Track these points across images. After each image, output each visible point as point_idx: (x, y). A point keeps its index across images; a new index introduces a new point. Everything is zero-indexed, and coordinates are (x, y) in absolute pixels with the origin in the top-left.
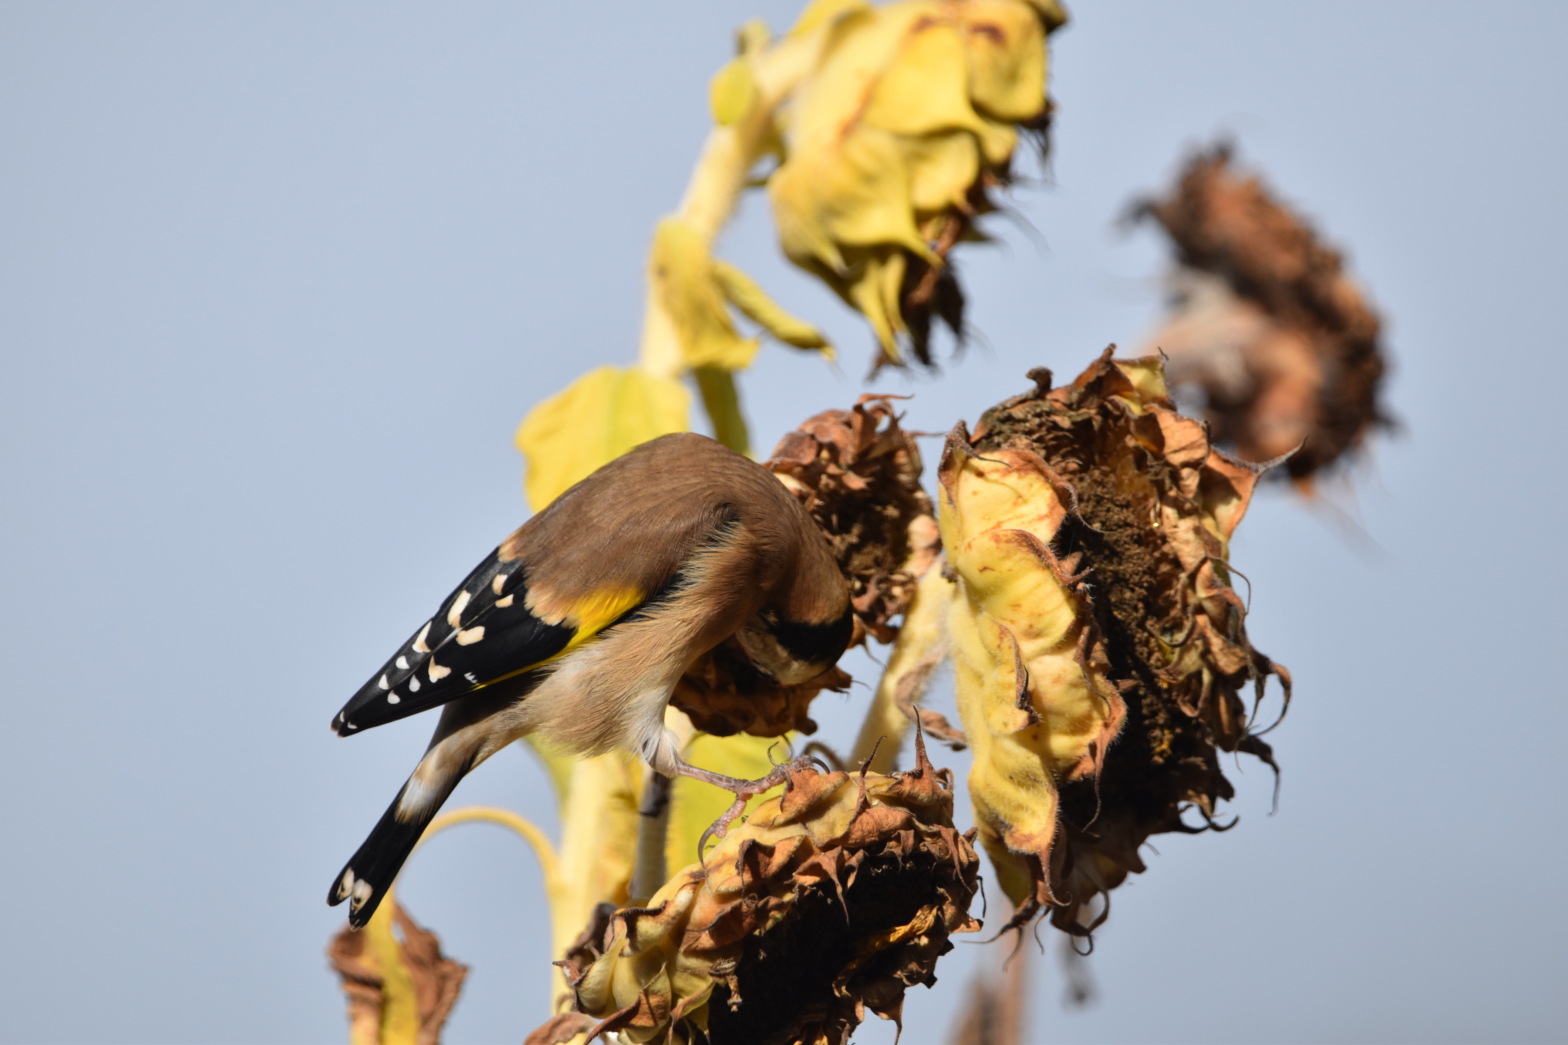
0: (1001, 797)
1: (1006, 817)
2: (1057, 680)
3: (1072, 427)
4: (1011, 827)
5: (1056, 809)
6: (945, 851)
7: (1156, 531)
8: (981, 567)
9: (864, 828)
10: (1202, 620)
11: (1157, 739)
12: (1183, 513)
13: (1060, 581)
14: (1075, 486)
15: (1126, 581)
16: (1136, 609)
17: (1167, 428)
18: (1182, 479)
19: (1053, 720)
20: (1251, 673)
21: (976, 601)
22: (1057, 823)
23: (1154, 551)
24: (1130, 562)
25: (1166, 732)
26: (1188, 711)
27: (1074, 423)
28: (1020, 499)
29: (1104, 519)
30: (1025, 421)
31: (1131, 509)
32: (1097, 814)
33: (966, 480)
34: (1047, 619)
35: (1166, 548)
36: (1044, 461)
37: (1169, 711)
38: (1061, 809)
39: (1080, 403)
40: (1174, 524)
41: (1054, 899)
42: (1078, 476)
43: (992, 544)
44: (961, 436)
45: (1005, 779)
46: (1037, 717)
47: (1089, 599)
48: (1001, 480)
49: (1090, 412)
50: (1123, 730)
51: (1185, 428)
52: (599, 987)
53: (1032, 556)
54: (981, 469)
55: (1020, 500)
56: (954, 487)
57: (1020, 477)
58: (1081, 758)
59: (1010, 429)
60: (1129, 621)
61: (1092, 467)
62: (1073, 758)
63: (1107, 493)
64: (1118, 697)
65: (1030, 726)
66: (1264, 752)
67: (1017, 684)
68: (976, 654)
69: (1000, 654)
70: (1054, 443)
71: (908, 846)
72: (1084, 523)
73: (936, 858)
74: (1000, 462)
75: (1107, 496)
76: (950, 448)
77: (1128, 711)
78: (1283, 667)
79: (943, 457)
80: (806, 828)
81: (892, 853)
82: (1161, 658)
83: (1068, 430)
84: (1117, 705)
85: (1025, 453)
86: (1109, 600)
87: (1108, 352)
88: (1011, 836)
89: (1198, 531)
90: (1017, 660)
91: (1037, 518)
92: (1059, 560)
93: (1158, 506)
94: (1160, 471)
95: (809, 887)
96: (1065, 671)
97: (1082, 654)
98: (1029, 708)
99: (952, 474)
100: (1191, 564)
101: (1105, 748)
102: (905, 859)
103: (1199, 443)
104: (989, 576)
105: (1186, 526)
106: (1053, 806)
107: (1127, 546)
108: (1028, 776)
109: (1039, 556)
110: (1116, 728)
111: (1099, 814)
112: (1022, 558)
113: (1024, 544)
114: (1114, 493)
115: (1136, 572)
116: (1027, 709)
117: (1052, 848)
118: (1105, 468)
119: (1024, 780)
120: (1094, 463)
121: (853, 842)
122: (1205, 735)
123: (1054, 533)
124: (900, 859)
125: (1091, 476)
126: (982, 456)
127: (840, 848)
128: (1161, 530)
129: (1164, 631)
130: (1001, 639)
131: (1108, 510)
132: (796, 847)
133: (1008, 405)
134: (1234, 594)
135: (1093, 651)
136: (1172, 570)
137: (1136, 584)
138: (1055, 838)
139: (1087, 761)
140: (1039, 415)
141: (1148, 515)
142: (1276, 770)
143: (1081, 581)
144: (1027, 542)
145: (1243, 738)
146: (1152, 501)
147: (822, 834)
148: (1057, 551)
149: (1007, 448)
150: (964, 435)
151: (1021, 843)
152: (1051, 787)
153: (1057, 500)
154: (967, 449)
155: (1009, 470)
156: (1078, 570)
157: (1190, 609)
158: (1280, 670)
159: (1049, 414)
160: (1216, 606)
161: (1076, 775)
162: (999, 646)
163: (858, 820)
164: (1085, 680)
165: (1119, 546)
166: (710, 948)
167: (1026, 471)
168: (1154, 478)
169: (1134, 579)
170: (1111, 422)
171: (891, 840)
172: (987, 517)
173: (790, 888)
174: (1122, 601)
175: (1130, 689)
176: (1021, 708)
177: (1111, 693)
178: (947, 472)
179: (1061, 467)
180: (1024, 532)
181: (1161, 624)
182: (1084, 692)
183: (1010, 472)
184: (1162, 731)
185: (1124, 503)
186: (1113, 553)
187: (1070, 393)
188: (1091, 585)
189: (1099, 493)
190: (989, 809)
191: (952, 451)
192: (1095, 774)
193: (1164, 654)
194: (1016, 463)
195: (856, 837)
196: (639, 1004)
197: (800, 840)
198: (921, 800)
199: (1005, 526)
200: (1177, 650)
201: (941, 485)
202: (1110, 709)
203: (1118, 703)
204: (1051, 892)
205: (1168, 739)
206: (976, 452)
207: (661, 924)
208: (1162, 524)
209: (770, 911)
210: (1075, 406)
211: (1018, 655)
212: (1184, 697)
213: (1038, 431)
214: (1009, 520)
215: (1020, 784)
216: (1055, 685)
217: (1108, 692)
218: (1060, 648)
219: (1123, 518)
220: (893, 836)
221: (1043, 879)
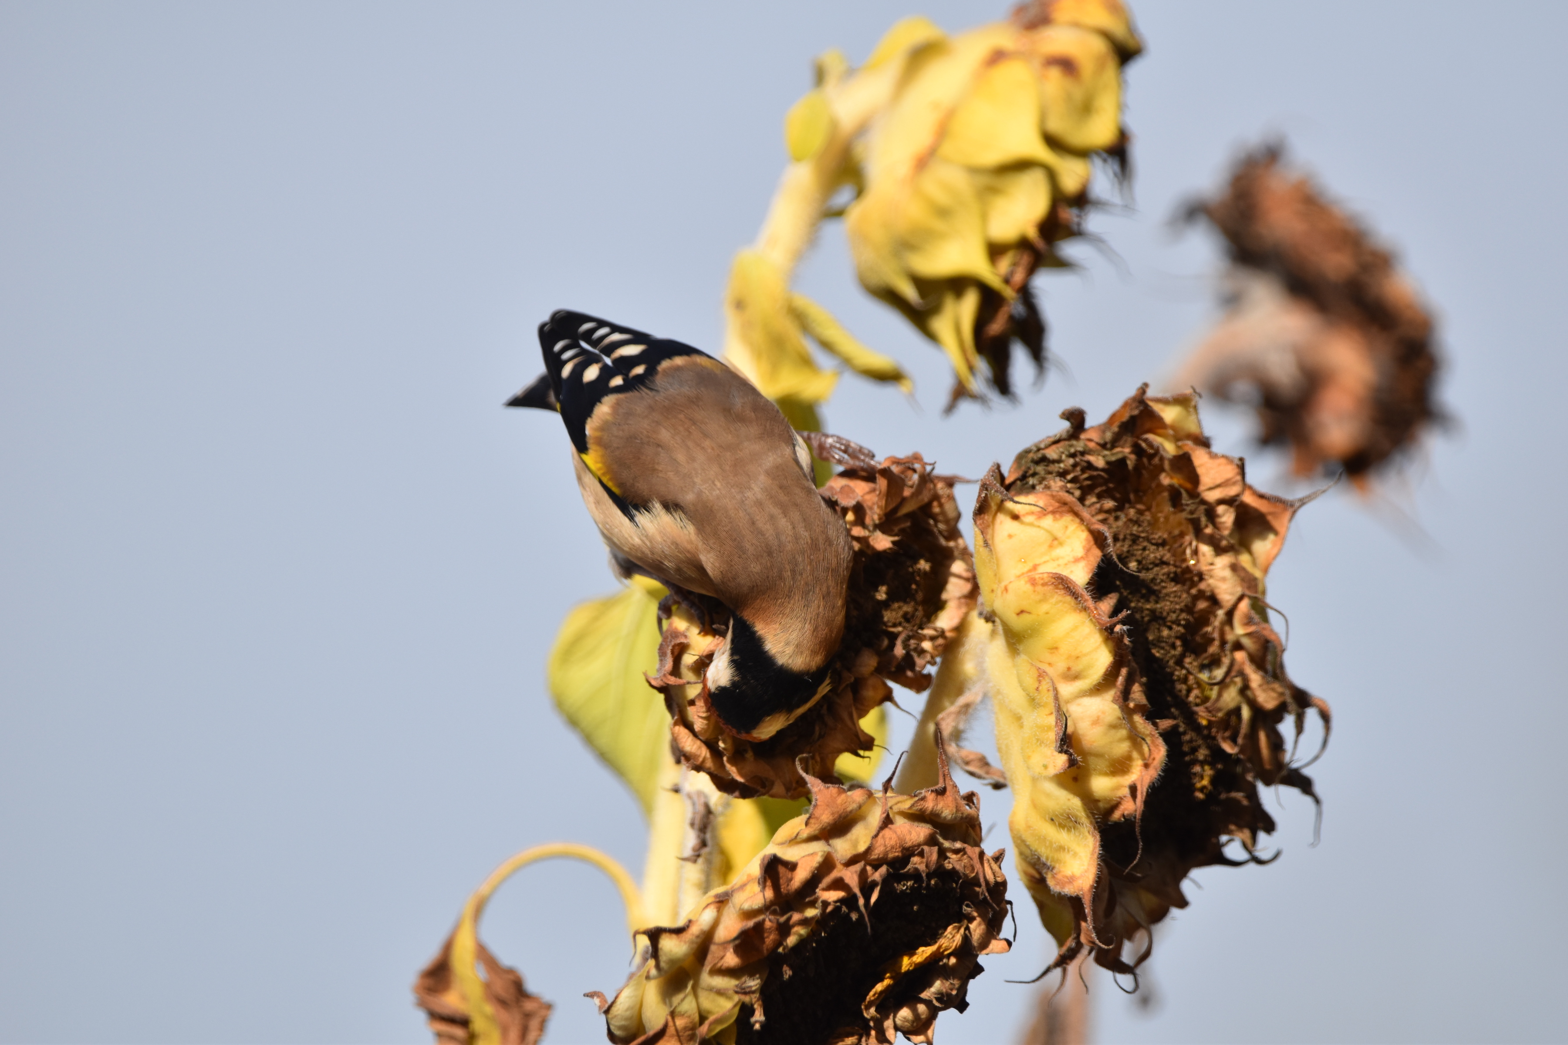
0: (1042, 839)
1: (1047, 859)
2: (1096, 722)
3: (1106, 467)
4: (1053, 868)
5: (1098, 850)
6: (970, 868)
7: (1193, 568)
8: (1018, 611)
9: (886, 843)
10: (1240, 656)
11: (1197, 775)
12: (1219, 550)
13: (1097, 624)
14: (1110, 527)
15: (1164, 619)
16: (1173, 647)
17: (1201, 465)
18: (1218, 516)
19: (1093, 762)
20: (1290, 708)
21: (1014, 644)
22: (1099, 864)
23: (1191, 587)
24: (1167, 600)
25: (1207, 767)
26: (1229, 748)
27: (1108, 463)
28: (1055, 541)
29: (1140, 558)
30: (1059, 461)
31: (1167, 547)
32: (1139, 856)
33: (1001, 523)
34: (1084, 661)
35: (1202, 586)
36: (1078, 503)
37: (1209, 747)
38: (1103, 850)
39: (1114, 442)
40: (1210, 561)
41: (1097, 942)
42: (1113, 514)
43: (1028, 587)
44: (995, 479)
45: (1045, 820)
46: (1076, 759)
47: (1126, 641)
48: (1036, 523)
49: (1125, 450)
50: (1163, 771)
51: (1219, 465)
52: (628, 1013)
53: (1069, 598)
54: (1017, 513)
55: (1056, 543)
56: (990, 531)
57: (1055, 520)
58: (1121, 798)
59: (1044, 469)
60: (1167, 658)
61: (1127, 505)
62: (1114, 799)
63: (1142, 532)
64: (1158, 738)
65: (1070, 769)
66: (1304, 784)
67: (1055, 727)
68: (1015, 696)
69: (1038, 697)
70: (1088, 482)
71: (932, 862)
72: (1120, 565)
73: (961, 874)
74: (1034, 505)
75: (1143, 535)
76: (985, 492)
77: (1168, 751)
78: (1321, 700)
79: (978, 501)
80: (829, 845)
81: (916, 869)
82: (1200, 695)
83: (1103, 470)
84: (1156, 746)
85: (1060, 496)
86: (1147, 638)
87: (1141, 390)
88: (1053, 877)
89: (1234, 568)
90: (1056, 703)
91: (1073, 560)
92: (1095, 602)
93: (1194, 543)
94: (1196, 510)
95: (832, 903)
96: (1104, 713)
97: (1121, 695)
98: (1069, 751)
99: (987, 517)
100: (1228, 601)
101: (1145, 790)
102: (930, 876)
103: (1234, 480)
104: (1026, 619)
105: (1223, 561)
106: (1094, 848)
107: (1163, 584)
108: (1070, 818)
109: (1076, 598)
110: (1156, 769)
111: (1141, 855)
112: (1059, 601)
113: (1061, 586)
114: (1150, 531)
115: (1173, 610)
116: (1066, 752)
117: (1094, 890)
118: (1140, 507)
119: (1066, 822)
120: (1129, 502)
121: (876, 857)
122: (1246, 771)
123: (1090, 575)
124: (924, 875)
125: (1127, 515)
126: (1016, 499)
127: (862, 864)
128: (1197, 568)
129: (1202, 667)
130: (1040, 682)
131: (1144, 549)
132: (819, 862)
133: (1042, 446)
134: (1272, 631)
135: (1132, 692)
136: (1209, 607)
137: (1173, 622)
138: (1097, 879)
139: (1128, 802)
140: (1073, 456)
141: (1184, 552)
142: (1317, 801)
143: (1118, 623)
144: (1063, 585)
145: (1284, 773)
146: (1187, 538)
147: (846, 851)
148: (1094, 594)
149: (1041, 490)
150: (998, 478)
151: (1063, 885)
152: (1092, 829)
153: (1092, 542)
154: (1001, 493)
155: (1044, 512)
156: (1115, 612)
157: (1228, 647)
158: (1319, 703)
159: (1083, 454)
160: (1254, 643)
161: (1117, 815)
162: (1037, 689)
163: (881, 835)
164: (1124, 722)
165: (1155, 584)
166: (735, 966)
167: (1062, 513)
168: (1190, 517)
169: (1172, 617)
170: (1145, 460)
171: (913, 855)
172: (1023, 560)
173: (812, 904)
174: (1160, 639)
175: (1169, 729)
176: (1061, 752)
177: (1151, 734)
178: (982, 516)
179: (1096, 509)
180: (1060, 575)
181: (1200, 661)
182: (1123, 733)
183: (1045, 515)
184: (1202, 767)
185: (1160, 541)
186: (1149, 591)
187: (1104, 432)
188: (1129, 627)
189: (1134, 532)
190: (1031, 850)
191: (986, 494)
192: (1136, 815)
193: (1203, 691)
194: (1052, 505)
195: (878, 852)
196: (666, 1027)
197: (822, 856)
198: (945, 818)
199: (1041, 569)
200: (1216, 688)
201: (977, 529)
202: (1150, 750)
203: (1157, 743)
204: (1095, 934)
205: (1208, 775)
206: (1010, 495)
207: (685, 942)
208: (1198, 561)
209: (793, 926)
210: (1109, 446)
211: (1056, 698)
212: (1224, 733)
213: (1073, 471)
214: (1045, 562)
215: (1062, 826)
216: (1094, 726)
217: (1148, 732)
218: (1098, 690)
219: (1159, 557)
220: (916, 852)
221: (1086, 921)
